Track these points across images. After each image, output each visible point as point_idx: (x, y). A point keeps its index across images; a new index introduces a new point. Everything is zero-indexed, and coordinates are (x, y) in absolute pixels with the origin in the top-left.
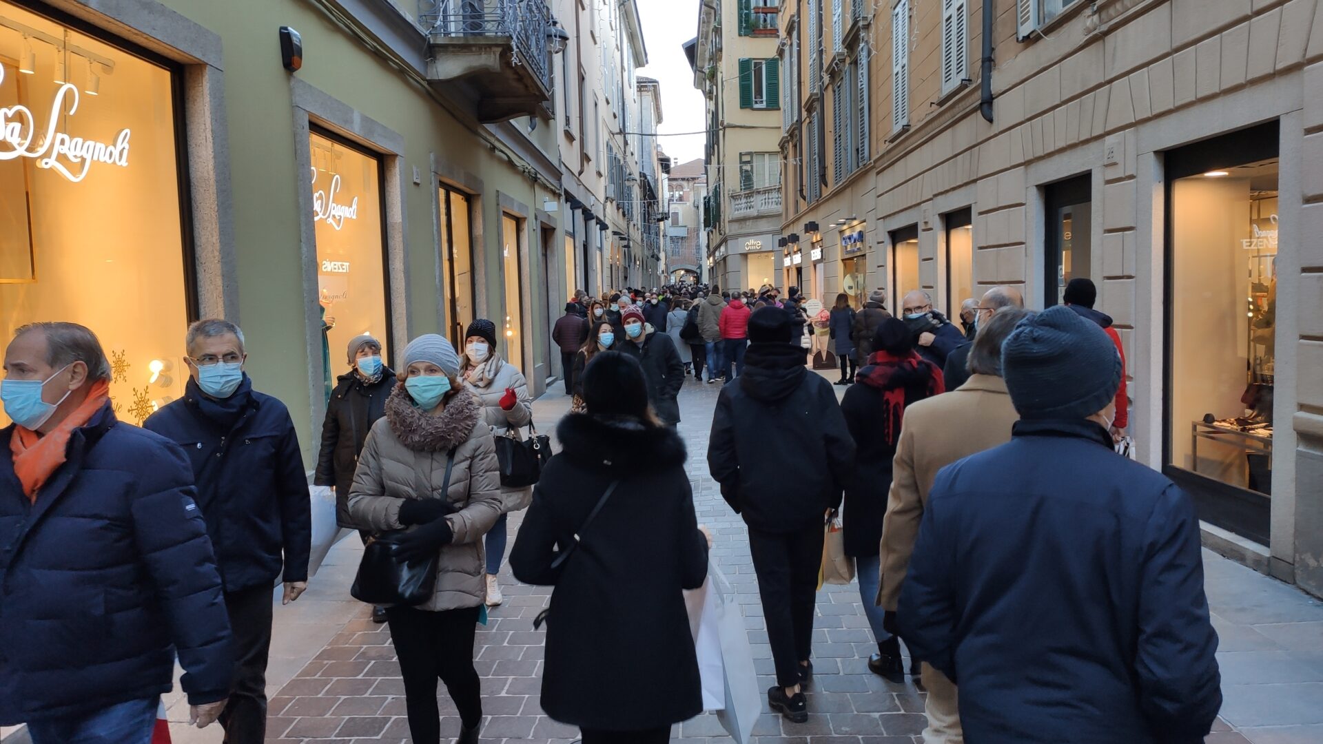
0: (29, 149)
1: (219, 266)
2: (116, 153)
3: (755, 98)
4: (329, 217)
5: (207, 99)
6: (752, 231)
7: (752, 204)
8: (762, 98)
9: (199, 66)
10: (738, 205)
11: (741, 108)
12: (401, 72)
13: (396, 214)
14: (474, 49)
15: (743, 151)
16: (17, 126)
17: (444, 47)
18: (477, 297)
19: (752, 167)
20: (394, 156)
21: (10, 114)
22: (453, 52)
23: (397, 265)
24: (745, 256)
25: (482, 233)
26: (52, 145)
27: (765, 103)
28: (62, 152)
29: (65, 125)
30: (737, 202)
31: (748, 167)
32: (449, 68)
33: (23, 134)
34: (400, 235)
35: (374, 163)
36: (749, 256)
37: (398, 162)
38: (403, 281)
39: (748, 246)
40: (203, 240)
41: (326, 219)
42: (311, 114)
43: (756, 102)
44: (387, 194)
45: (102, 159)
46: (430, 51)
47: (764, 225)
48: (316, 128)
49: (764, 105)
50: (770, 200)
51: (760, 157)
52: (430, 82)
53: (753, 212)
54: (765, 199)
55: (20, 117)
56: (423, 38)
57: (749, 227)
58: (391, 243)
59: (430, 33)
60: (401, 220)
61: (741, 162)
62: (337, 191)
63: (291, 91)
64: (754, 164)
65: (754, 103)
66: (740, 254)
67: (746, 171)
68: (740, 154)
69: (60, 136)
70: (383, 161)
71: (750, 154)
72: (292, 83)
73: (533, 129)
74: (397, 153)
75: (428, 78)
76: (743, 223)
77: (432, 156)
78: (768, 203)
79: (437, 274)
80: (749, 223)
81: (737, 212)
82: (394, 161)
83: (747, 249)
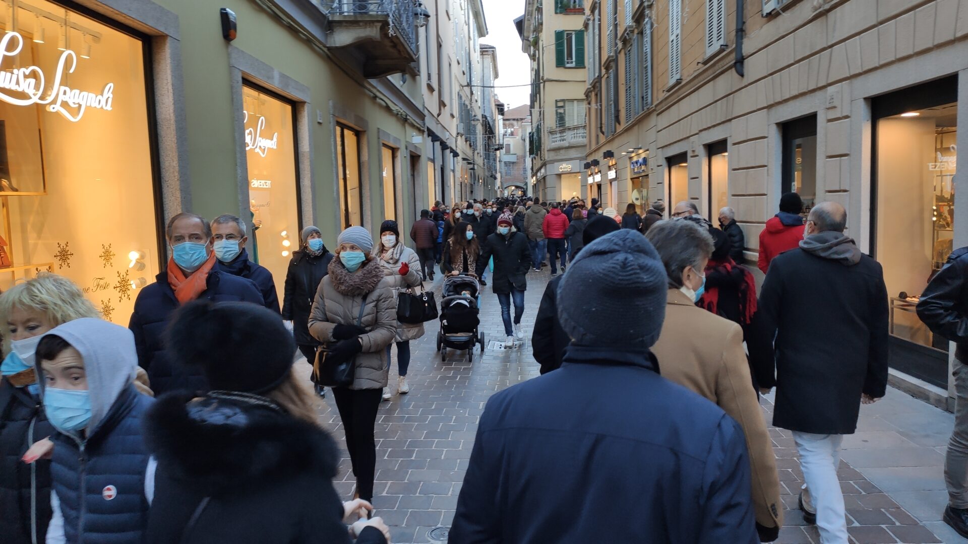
0: (42, 98)
1: (178, 183)
2: (103, 102)
3: (567, 59)
4: (256, 147)
5: (169, 61)
6: (566, 157)
7: (565, 137)
8: (572, 59)
9: (162, 37)
10: (554, 138)
11: (557, 66)
12: (308, 41)
13: (305, 146)
14: (361, 24)
15: (558, 98)
16: (33, 81)
17: (340, 23)
18: (364, 206)
19: (565, 110)
20: (304, 103)
21: (27, 72)
22: (346, 26)
23: (306, 182)
24: (559, 176)
25: (367, 159)
26: (57, 95)
27: (574, 63)
28: (64, 100)
29: (67, 80)
30: (554, 136)
31: (561, 111)
32: (343, 38)
33: (37, 87)
34: (308, 160)
35: (288, 108)
36: (562, 176)
37: (306, 108)
38: (311, 194)
39: (561, 168)
40: (167, 164)
41: (255, 149)
42: (243, 72)
43: (568, 63)
44: (299, 131)
45: (93, 105)
46: (329, 26)
47: (573, 153)
48: (247, 82)
49: (574, 65)
51: (570, 103)
52: (329, 49)
53: (565, 144)
54: (574, 134)
55: (34, 75)
56: (324, 16)
57: (562, 154)
58: (301, 166)
59: (329, 13)
60: (308, 150)
61: (557, 107)
62: (263, 128)
63: (229, 56)
64: (566, 108)
65: (566, 63)
66: (556, 174)
67: (561, 113)
68: (556, 100)
69: (63, 88)
70: (296, 106)
71: (563, 101)
72: (230, 49)
73: (404, 83)
74: (306, 101)
75: (328, 46)
76: (558, 151)
77: (331, 102)
78: (577, 136)
79: (335, 189)
80: (562, 152)
81: (553, 144)
82: (303, 106)
83: (561, 171)
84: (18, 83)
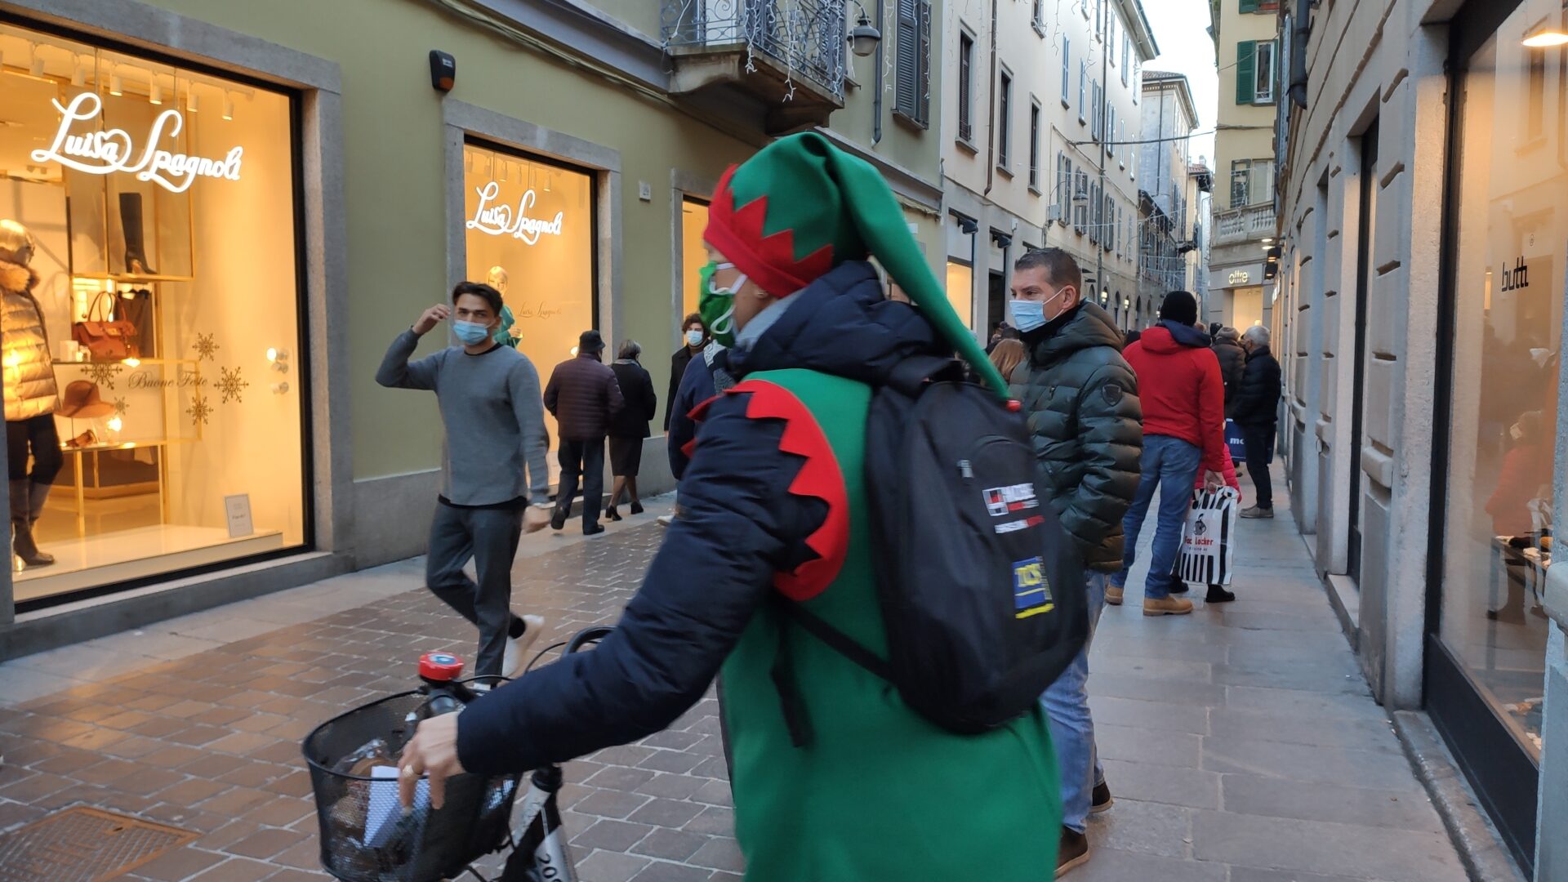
0: (129, 164)
2: (225, 168)
3: (1258, 90)
4: (517, 230)
6: (1239, 260)
7: (1242, 225)
9: (312, 91)
10: (1224, 227)
11: (1238, 103)
12: (628, 88)
13: (606, 229)
14: (713, 58)
15: (1237, 158)
16: (114, 146)
17: (685, 58)
19: (1248, 180)
20: (607, 171)
21: (107, 136)
22: (693, 63)
23: (606, 282)
24: (1230, 291)
26: (151, 161)
27: (1271, 96)
28: (162, 167)
29: (166, 144)
30: (1225, 224)
31: (1242, 179)
32: (690, 79)
33: (120, 153)
34: (610, 251)
35: (587, 179)
36: (1236, 292)
37: (610, 177)
39: (1232, 278)
41: (514, 232)
42: (465, 128)
43: (1259, 96)
44: (599, 209)
45: (208, 173)
46: (671, 64)
47: (1251, 252)
48: (472, 140)
49: (1270, 99)
50: (1264, 220)
51: (1259, 166)
52: (673, 96)
53: (1241, 236)
54: (1258, 219)
55: (117, 139)
56: (659, 51)
57: (1237, 254)
58: (600, 259)
59: (667, 45)
60: (610, 236)
61: (1234, 173)
62: (531, 206)
63: (441, 111)
64: (1252, 174)
65: (1256, 97)
66: (1224, 289)
67: (1240, 184)
68: (1233, 162)
69: (160, 154)
70: (596, 176)
71: (1247, 162)
72: (445, 101)
74: (608, 168)
75: (670, 91)
76: (1230, 249)
77: (673, 172)
78: (1262, 224)
79: (673, 293)
80: (1236, 250)
81: (1223, 236)
82: (606, 177)
83: (1231, 283)
84: (92, 148)
